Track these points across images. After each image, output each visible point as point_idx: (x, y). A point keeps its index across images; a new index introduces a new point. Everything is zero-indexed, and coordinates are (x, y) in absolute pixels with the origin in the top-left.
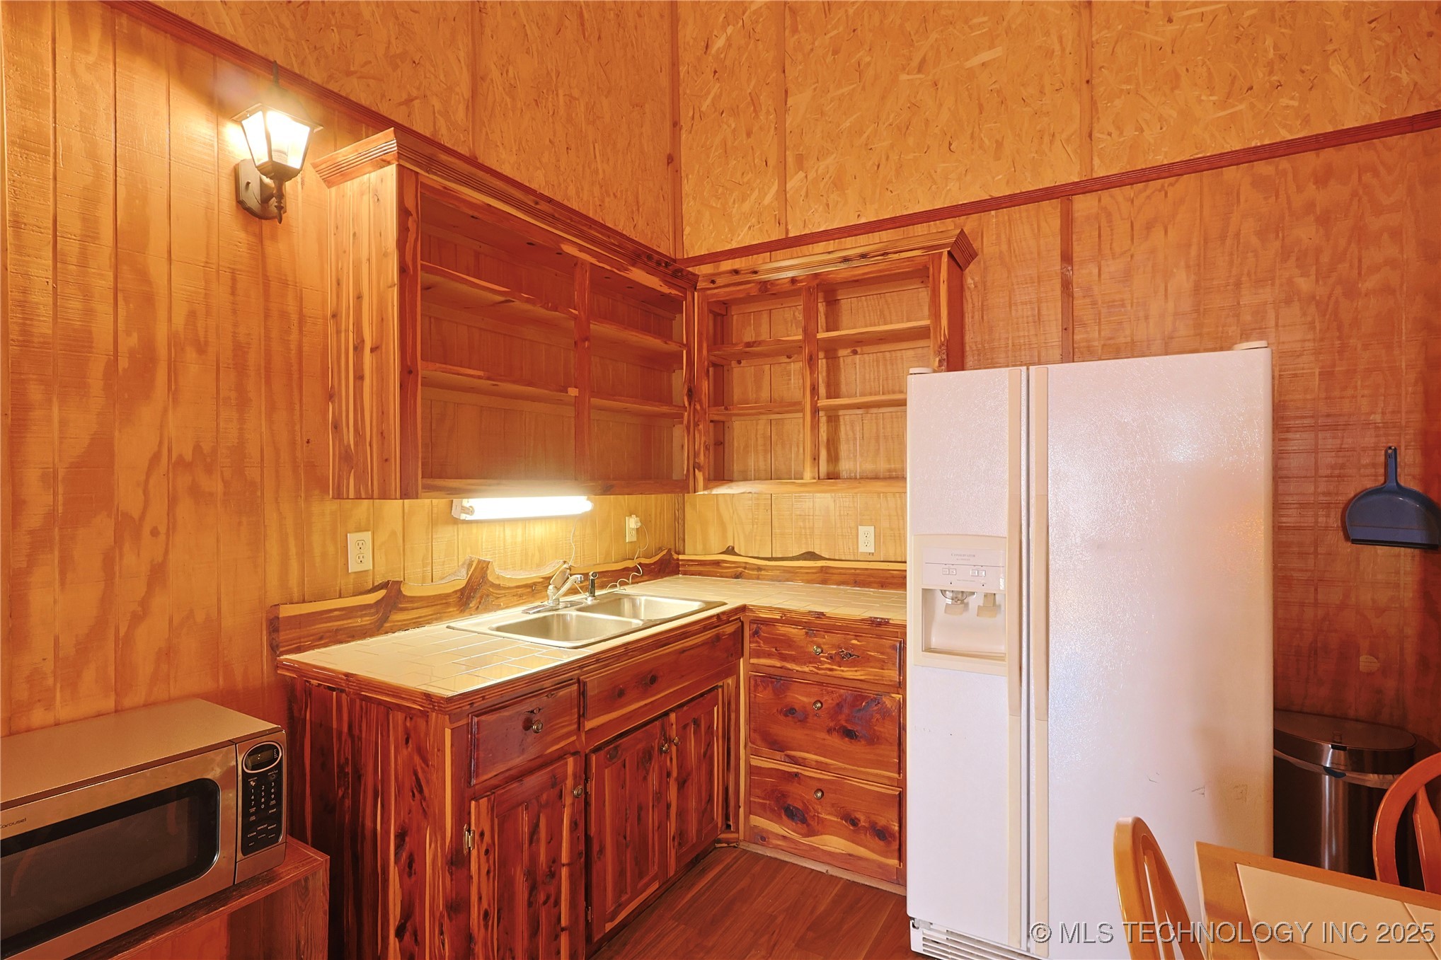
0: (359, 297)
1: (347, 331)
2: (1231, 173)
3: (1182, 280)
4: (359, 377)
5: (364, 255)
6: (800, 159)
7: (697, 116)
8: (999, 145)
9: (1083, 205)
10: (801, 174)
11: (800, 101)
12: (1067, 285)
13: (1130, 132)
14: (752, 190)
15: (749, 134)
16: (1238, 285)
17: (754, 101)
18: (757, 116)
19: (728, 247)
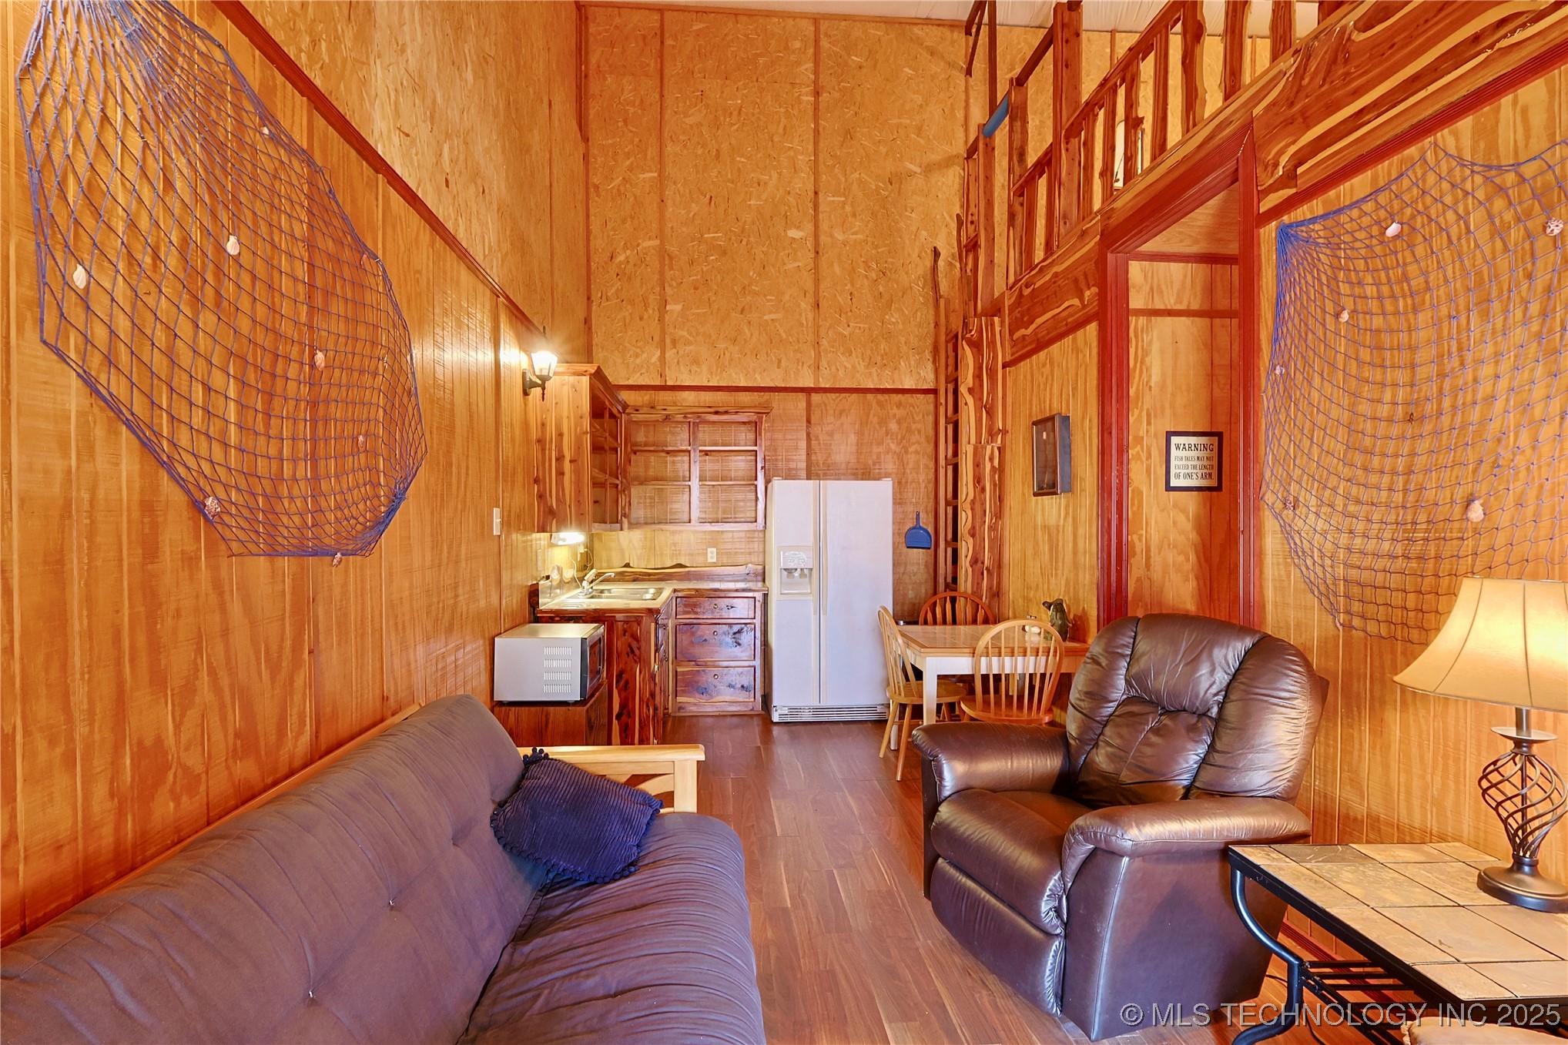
0: (560, 435)
1: (550, 449)
2: (870, 396)
3: (853, 438)
4: (560, 473)
5: (565, 414)
6: (674, 342)
7: (604, 297)
8: (780, 361)
9: (816, 398)
10: (675, 351)
11: (674, 308)
12: (808, 434)
13: (833, 369)
14: (643, 352)
15: (641, 319)
16: (872, 443)
17: (645, 300)
18: (646, 310)
19: (627, 383)
